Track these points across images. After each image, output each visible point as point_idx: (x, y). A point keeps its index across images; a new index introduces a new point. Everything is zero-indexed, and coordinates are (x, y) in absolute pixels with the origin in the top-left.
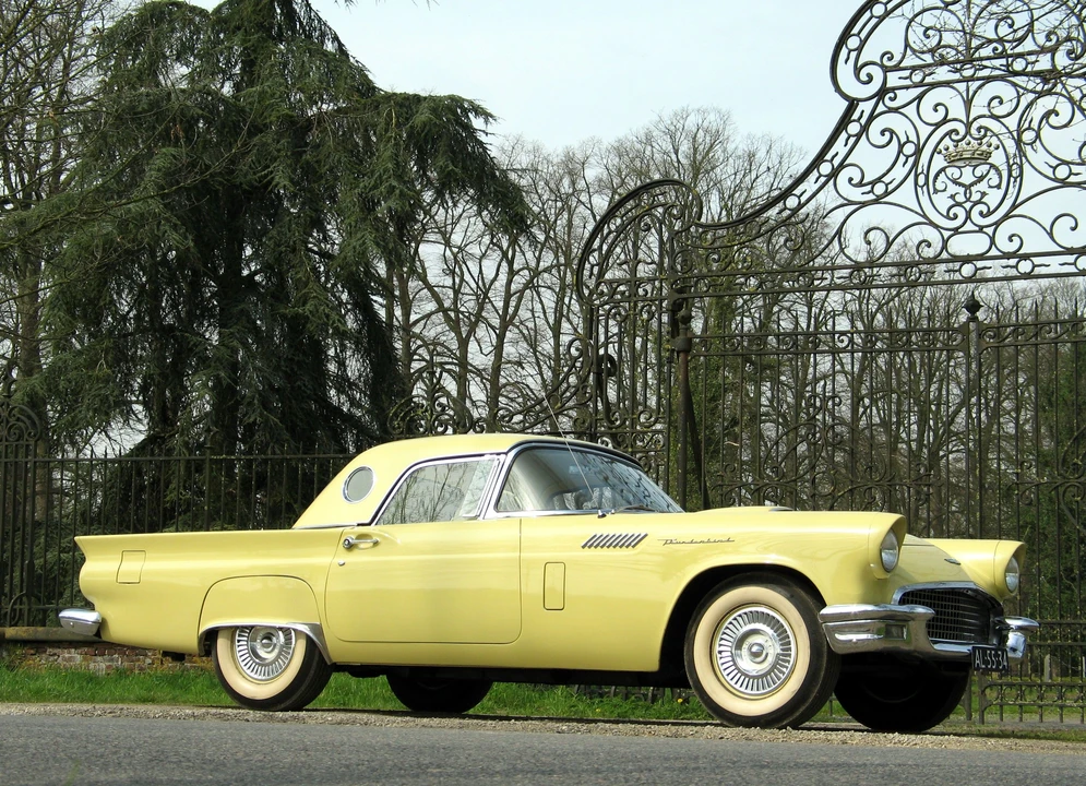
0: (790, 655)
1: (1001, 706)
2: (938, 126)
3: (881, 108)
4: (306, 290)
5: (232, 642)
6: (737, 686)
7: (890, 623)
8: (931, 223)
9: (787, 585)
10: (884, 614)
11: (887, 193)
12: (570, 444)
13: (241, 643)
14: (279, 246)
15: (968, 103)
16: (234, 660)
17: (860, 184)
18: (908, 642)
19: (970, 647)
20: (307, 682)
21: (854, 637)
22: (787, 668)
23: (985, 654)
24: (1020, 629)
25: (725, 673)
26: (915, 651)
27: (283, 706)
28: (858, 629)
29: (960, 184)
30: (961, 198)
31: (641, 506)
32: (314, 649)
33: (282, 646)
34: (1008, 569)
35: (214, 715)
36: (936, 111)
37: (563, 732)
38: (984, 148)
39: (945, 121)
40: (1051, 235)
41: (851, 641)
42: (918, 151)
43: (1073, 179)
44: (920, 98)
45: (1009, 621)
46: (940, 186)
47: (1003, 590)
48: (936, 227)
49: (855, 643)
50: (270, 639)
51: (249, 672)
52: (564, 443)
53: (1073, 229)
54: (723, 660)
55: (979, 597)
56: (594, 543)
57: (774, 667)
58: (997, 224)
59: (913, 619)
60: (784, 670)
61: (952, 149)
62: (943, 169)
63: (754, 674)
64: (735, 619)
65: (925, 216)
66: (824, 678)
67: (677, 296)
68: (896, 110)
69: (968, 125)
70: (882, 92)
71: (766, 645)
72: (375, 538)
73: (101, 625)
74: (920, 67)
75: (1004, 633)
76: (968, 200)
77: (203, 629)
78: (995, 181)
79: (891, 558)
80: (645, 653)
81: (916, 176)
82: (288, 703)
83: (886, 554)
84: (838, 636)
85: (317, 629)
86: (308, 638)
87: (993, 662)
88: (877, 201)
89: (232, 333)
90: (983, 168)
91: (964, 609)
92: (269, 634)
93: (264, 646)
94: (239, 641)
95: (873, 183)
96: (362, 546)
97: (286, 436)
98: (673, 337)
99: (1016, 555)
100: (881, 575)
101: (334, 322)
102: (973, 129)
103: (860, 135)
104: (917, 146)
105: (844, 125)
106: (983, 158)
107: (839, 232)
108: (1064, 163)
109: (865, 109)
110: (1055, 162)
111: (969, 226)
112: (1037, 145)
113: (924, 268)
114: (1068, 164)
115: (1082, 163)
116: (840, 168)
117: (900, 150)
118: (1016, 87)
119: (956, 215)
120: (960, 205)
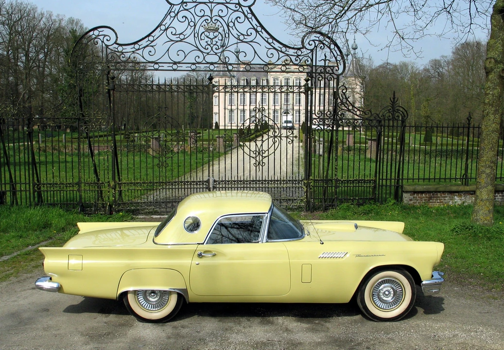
0: (402, 295)
2: (202, 17)
3: (182, 9)
5: (137, 297)
8: (200, 50)
11: (184, 39)
15: (211, 11)
16: (137, 302)
17: (175, 35)
29: (209, 38)
30: (209, 43)
33: (162, 296)
36: (201, 12)
38: (217, 26)
39: (203, 16)
40: (238, 58)
42: (195, 26)
43: (245, 40)
44: (196, 6)
46: (202, 38)
48: (202, 52)
50: (155, 293)
53: (245, 57)
58: (221, 53)
61: (206, 25)
62: (204, 32)
65: (197, 47)
68: (187, 10)
69: (211, 18)
70: (182, 3)
72: (213, 252)
73: (60, 289)
76: (212, 44)
78: (220, 38)
81: (194, 34)
85: (185, 291)
86: (179, 294)
88: (181, 41)
92: (153, 291)
95: (180, 34)
102: (213, 20)
103: (175, 17)
104: (195, 23)
105: (169, 13)
106: (217, 30)
107: (168, 50)
108: (242, 34)
109: (176, 8)
110: (239, 34)
111: (212, 52)
112: (234, 27)
113: (197, 65)
114: (243, 35)
115: (248, 35)
116: (168, 28)
117: (189, 24)
118: (227, 7)
119: (208, 48)
120: (209, 45)
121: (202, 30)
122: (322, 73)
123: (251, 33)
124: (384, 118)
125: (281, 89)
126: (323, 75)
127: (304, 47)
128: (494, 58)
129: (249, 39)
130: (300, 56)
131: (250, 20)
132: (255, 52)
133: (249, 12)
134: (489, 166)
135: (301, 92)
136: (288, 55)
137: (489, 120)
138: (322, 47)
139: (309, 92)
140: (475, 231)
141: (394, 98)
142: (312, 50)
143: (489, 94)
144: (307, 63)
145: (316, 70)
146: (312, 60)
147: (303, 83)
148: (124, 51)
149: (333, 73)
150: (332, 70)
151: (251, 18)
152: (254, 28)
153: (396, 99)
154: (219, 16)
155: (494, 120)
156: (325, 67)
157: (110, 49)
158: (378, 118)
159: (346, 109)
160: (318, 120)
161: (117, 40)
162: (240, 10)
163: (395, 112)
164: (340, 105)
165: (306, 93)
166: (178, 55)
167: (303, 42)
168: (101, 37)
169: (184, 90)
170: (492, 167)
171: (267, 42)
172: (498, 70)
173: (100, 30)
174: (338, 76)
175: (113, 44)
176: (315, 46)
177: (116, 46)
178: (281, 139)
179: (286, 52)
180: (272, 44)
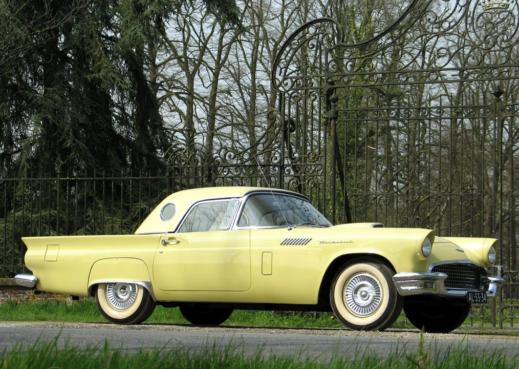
0: (380, 297)
1: (512, 319)
4: (100, 63)
5: (105, 290)
6: (355, 311)
7: (427, 281)
8: (474, 45)
9: (379, 263)
10: (424, 277)
11: (450, 28)
12: (273, 191)
13: (110, 291)
14: (82, 34)
16: (106, 299)
17: (435, 23)
18: (436, 290)
19: (466, 292)
20: (144, 311)
21: (409, 288)
22: (378, 302)
23: (474, 295)
24: (495, 282)
25: (349, 305)
26: (439, 294)
27: (132, 322)
28: (410, 284)
29: (491, 23)
31: (309, 222)
32: (147, 294)
33: (131, 293)
34: (490, 252)
35: (104, 327)
37: (273, 333)
38: (505, 2)
41: (408, 290)
45: (490, 278)
46: (480, 24)
47: (487, 263)
48: (479, 49)
49: (410, 291)
50: (125, 289)
51: (114, 305)
52: (270, 191)
54: (348, 299)
55: (473, 267)
56: (286, 242)
57: (372, 302)
58: (512, 46)
59: (438, 279)
60: (377, 303)
62: (482, 14)
63: (363, 305)
64: (354, 279)
65: (471, 41)
66: (396, 307)
67: (330, 86)
71: (369, 291)
72: (178, 239)
73: (37, 282)
75: (487, 284)
76: (496, 32)
77: (91, 283)
79: (427, 250)
80: (311, 295)
81: (467, 18)
82: (135, 320)
83: (425, 248)
84: (403, 288)
85: (149, 284)
86: (145, 289)
87: (478, 298)
88: (444, 32)
89: (54, 91)
90: (504, 14)
91: (465, 273)
92: (124, 287)
93: (122, 292)
94: (109, 290)
95: (442, 22)
96: (171, 243)
97: (90, 155)
98: (328, 110)
99: (494, 245)
100: (422, 258)
101: (118, 83)
106: (504, 7)
111: (495, 48)
119: (488, 41)
148: (353, 56)
169: (451, 115)
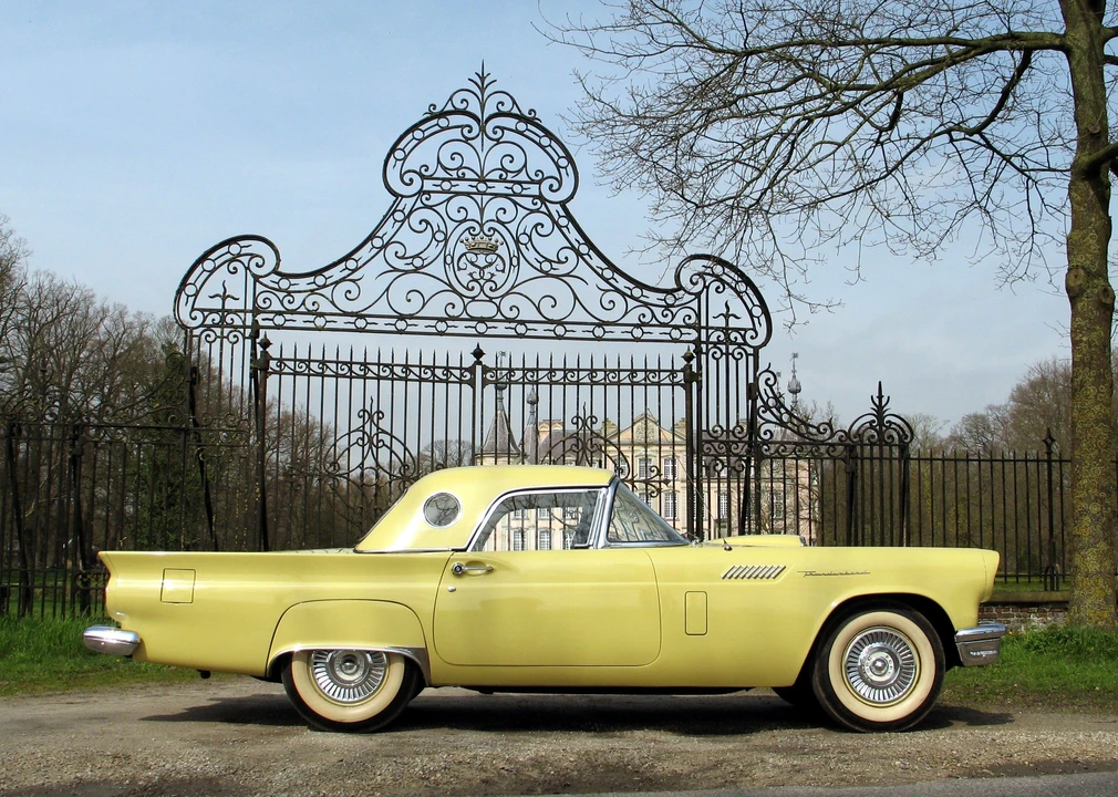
0: (912, 669)
2: (461, 222)
3: (419, 204)
5: (309, 664)
8: (455, 291)
11: (423, 267)
13: (318, 665)
15: (482, 211)
16: (311, 682)
17: (403, 258)
29: (477, 266)
30: (477, 276)
33: (371, 669)
36: (459, 212)
38: (493, 242)
39: (465, 220)
40: (538, 309)
42: (446, 240)
43: (552, 272)
44: (449, 200)
46: (462, 265)
48: (461, 295)
50: (353, 662)
53: (553, 307)
56: (734, 574)
58: (503, 296)
60: (907, 681)
61: (470, 240)
62: (464, 254)
65: (450, 285)
68: (430, 207)
69: (481, 225)
70: (421, 192)
71: (887, 660)
72: (489, 565)
74: (449, 180)
76: (482, 278)
77: (274, 654)
78: (501, 267)
81: (445, 257)
84: (974, 653)
85: (422, 653)
86: (409, 661)
88: (416, 270)
90: (492, 257)
93: (347, 668)
95: (413, 257)
96: (473, 573)
102: (486, 229)
103: (403, 221)
104: (446, 235)
105: (391, 212)
106: (493, 249)
107: (387, 290)
108: (547, 260)
109: (408, 203)
110: (541, 259)
111: (482, 297)
112: (529, 245)
113: (450, 323)
114: (550, 261)
115: (560, 262)
116: (388, 243)
117: (434, 236)
118: (515, 203)
119: (473, 288)
120: (476, 281)
121: (461, 249)
122: (720, 342)
123: (566, 258)
124: (862, 441)
125: (633, 377)
126: (723, 347)
127: (680, 288)
128: (1083, 268)
129: (563, 269)
130: (672, 306)
131: (565, 230)
132: (576, 298)
133: (562, 213)
134: (1096, 498)
135: (678, 384)
136: (646, 305)
137: (1087, 397)
138: (718, 287)
139: (694, 384)
140: (1078, 643)
141: (880, 397)
142: (698, 295)
143: (1081, 341)
144: (688, 322)
145: (708, 337)
146: (698, 316)
147: (680, 364)
148: (292, 289)
149: (746, 343)
150: (743, 337)
151: (566, 227)
152: (573, 248)
153: (884, 401)
154: (499, 221)
155: (1096, 396)
156: (726, 330)
157: (261, 283)
158: (848, 442)
159: (775, 420)
160: (716, 445)
161: (278, 265)
162: (543, 209)
163: (884, 428)
164: (763, 412)
165: (687, 386)
166: (409, 301)
167: (677, 278)
168: (245, 259)
169: (420, 377)
170: (1102, 500)
171: (601, 276)
172: (1096, 291)
173: (242, 243)
174: (756, 349)
175: (269, 274)
176: (705, 286)
177: (275, 278)
178: (633, 486)
179: (642, 299)
180: (612, 281)
